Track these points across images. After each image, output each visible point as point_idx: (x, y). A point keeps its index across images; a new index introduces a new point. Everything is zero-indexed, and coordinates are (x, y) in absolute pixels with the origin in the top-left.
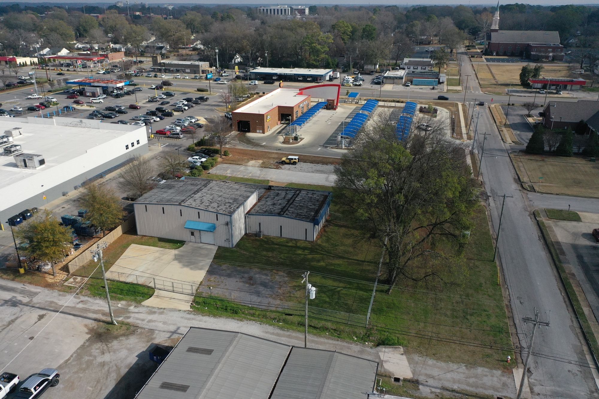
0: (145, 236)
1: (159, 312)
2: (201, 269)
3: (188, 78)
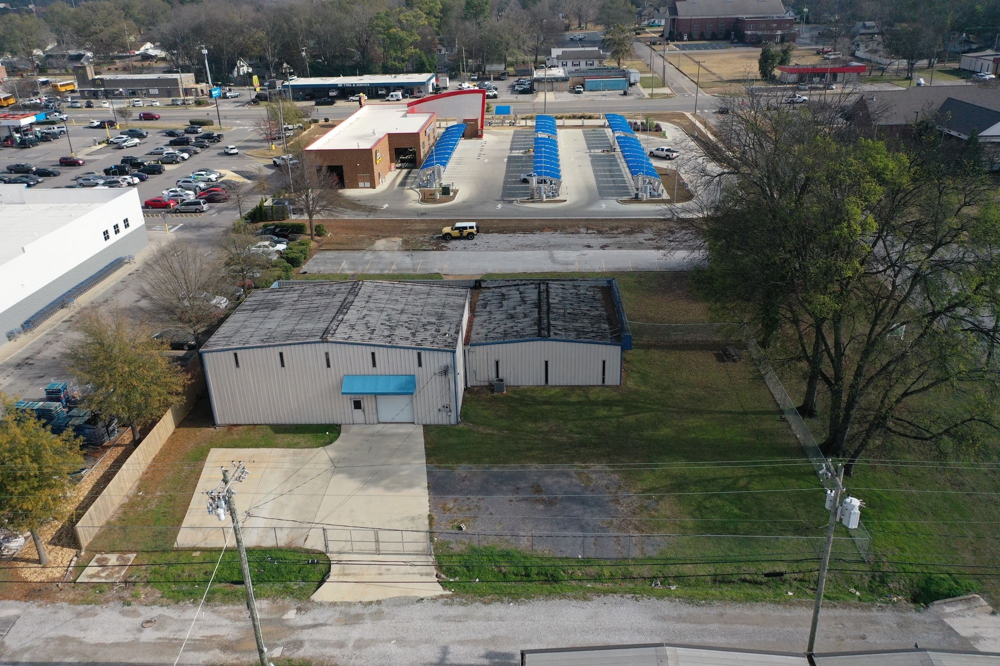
0: (235, 425)
2: (411, 485)
3: (158, 104)
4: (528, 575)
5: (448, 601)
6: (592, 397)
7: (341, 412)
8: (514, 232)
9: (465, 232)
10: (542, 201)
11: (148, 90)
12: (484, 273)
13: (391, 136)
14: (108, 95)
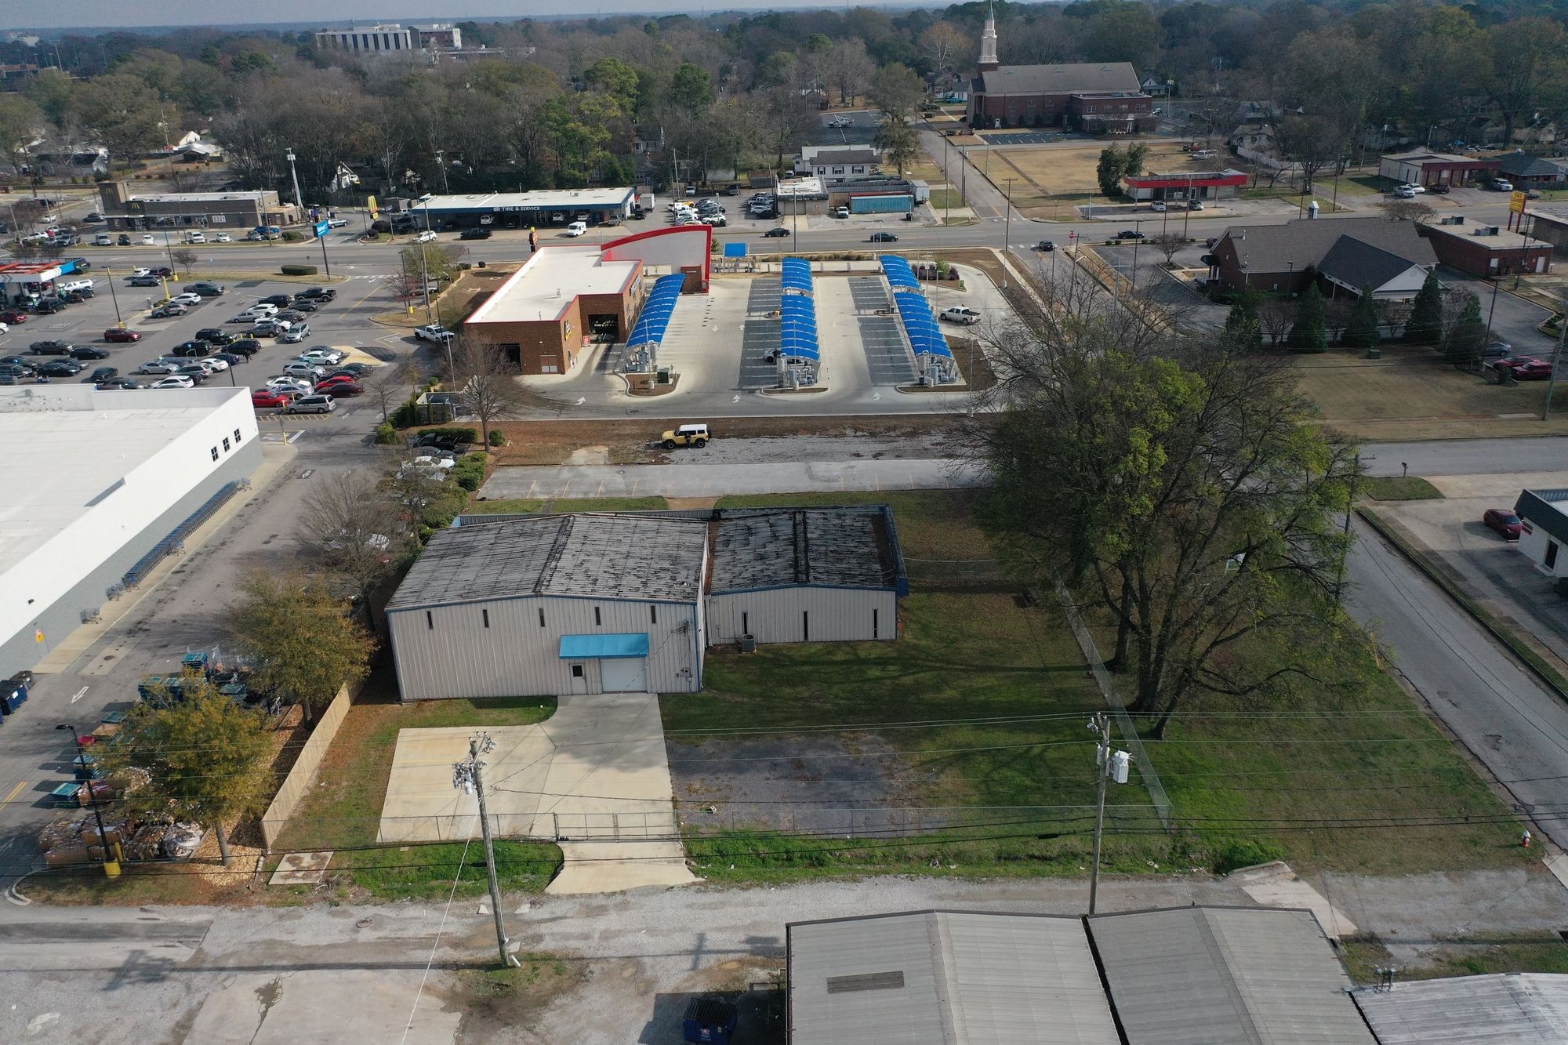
0: (425, 700)
1: (616, 905)
2: (648, 764)
3: (228, 239)
4: (789, 859)
5: (701, 889)
6: (862, 654)
7: (557, 680)
8: (758, 436)
9: (693, 438)
10: (794, 391)
11: (209, 217)
12: (722, 495)
13: (583, 299)
14: (149, 224)
